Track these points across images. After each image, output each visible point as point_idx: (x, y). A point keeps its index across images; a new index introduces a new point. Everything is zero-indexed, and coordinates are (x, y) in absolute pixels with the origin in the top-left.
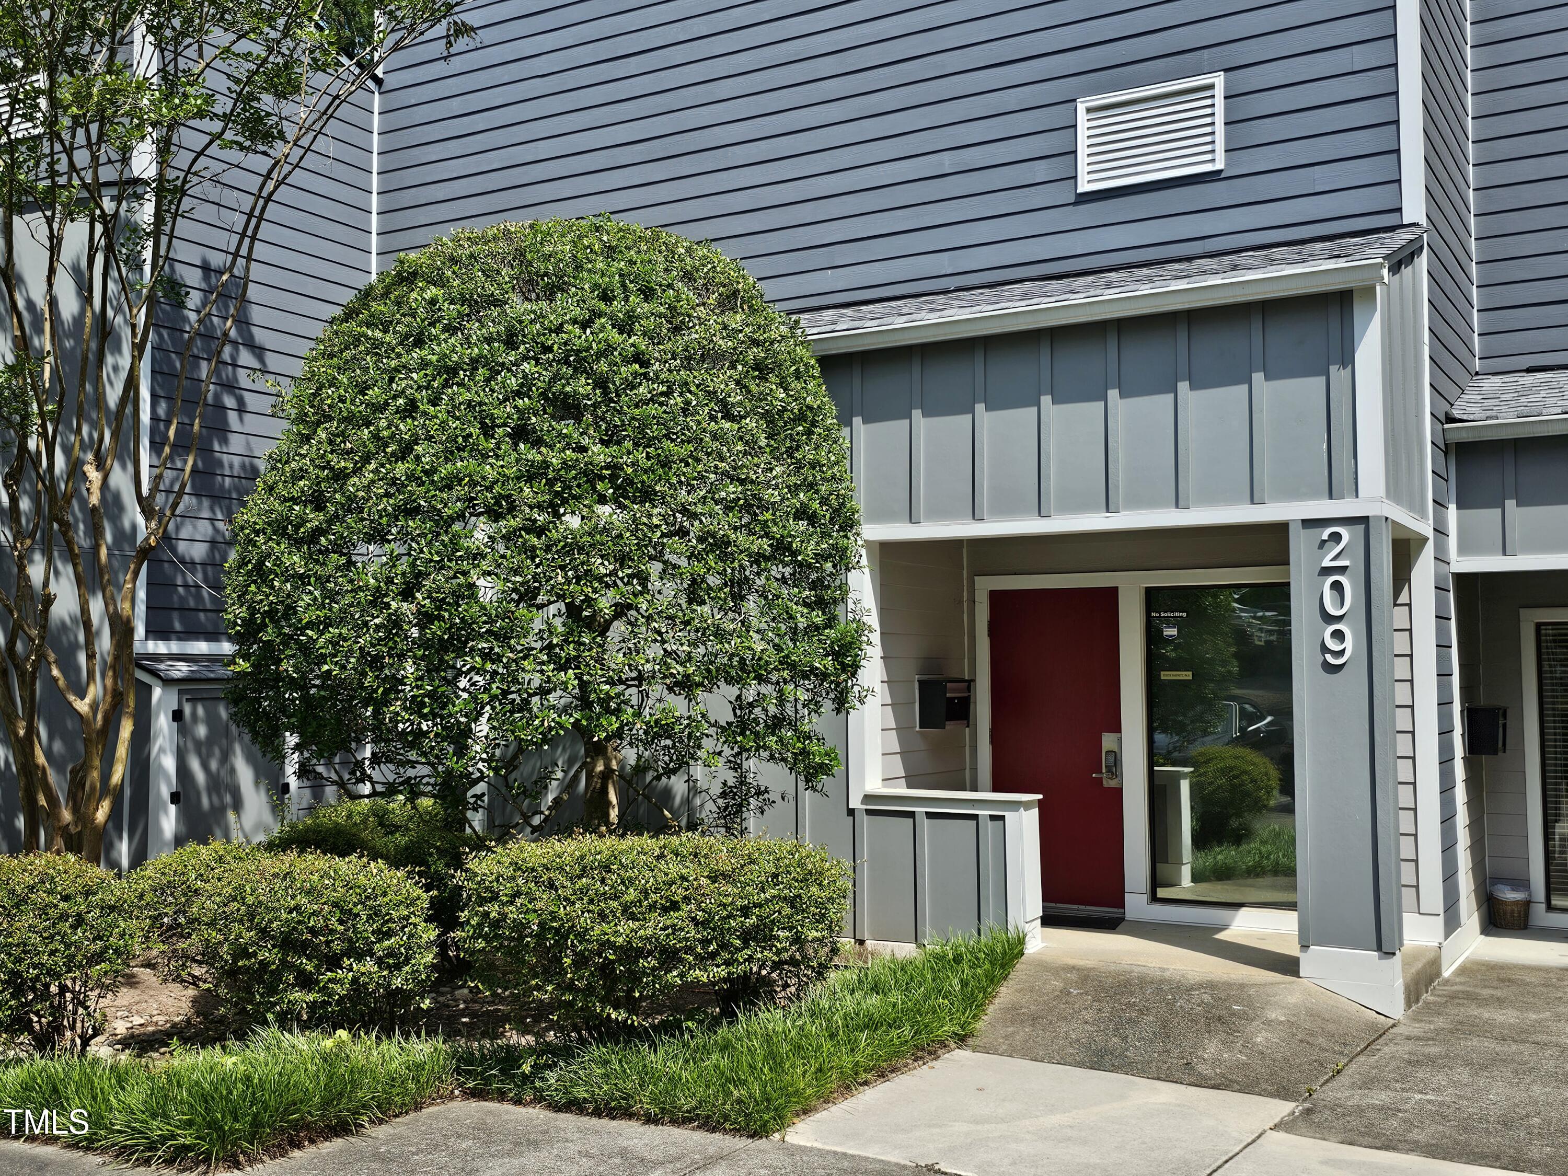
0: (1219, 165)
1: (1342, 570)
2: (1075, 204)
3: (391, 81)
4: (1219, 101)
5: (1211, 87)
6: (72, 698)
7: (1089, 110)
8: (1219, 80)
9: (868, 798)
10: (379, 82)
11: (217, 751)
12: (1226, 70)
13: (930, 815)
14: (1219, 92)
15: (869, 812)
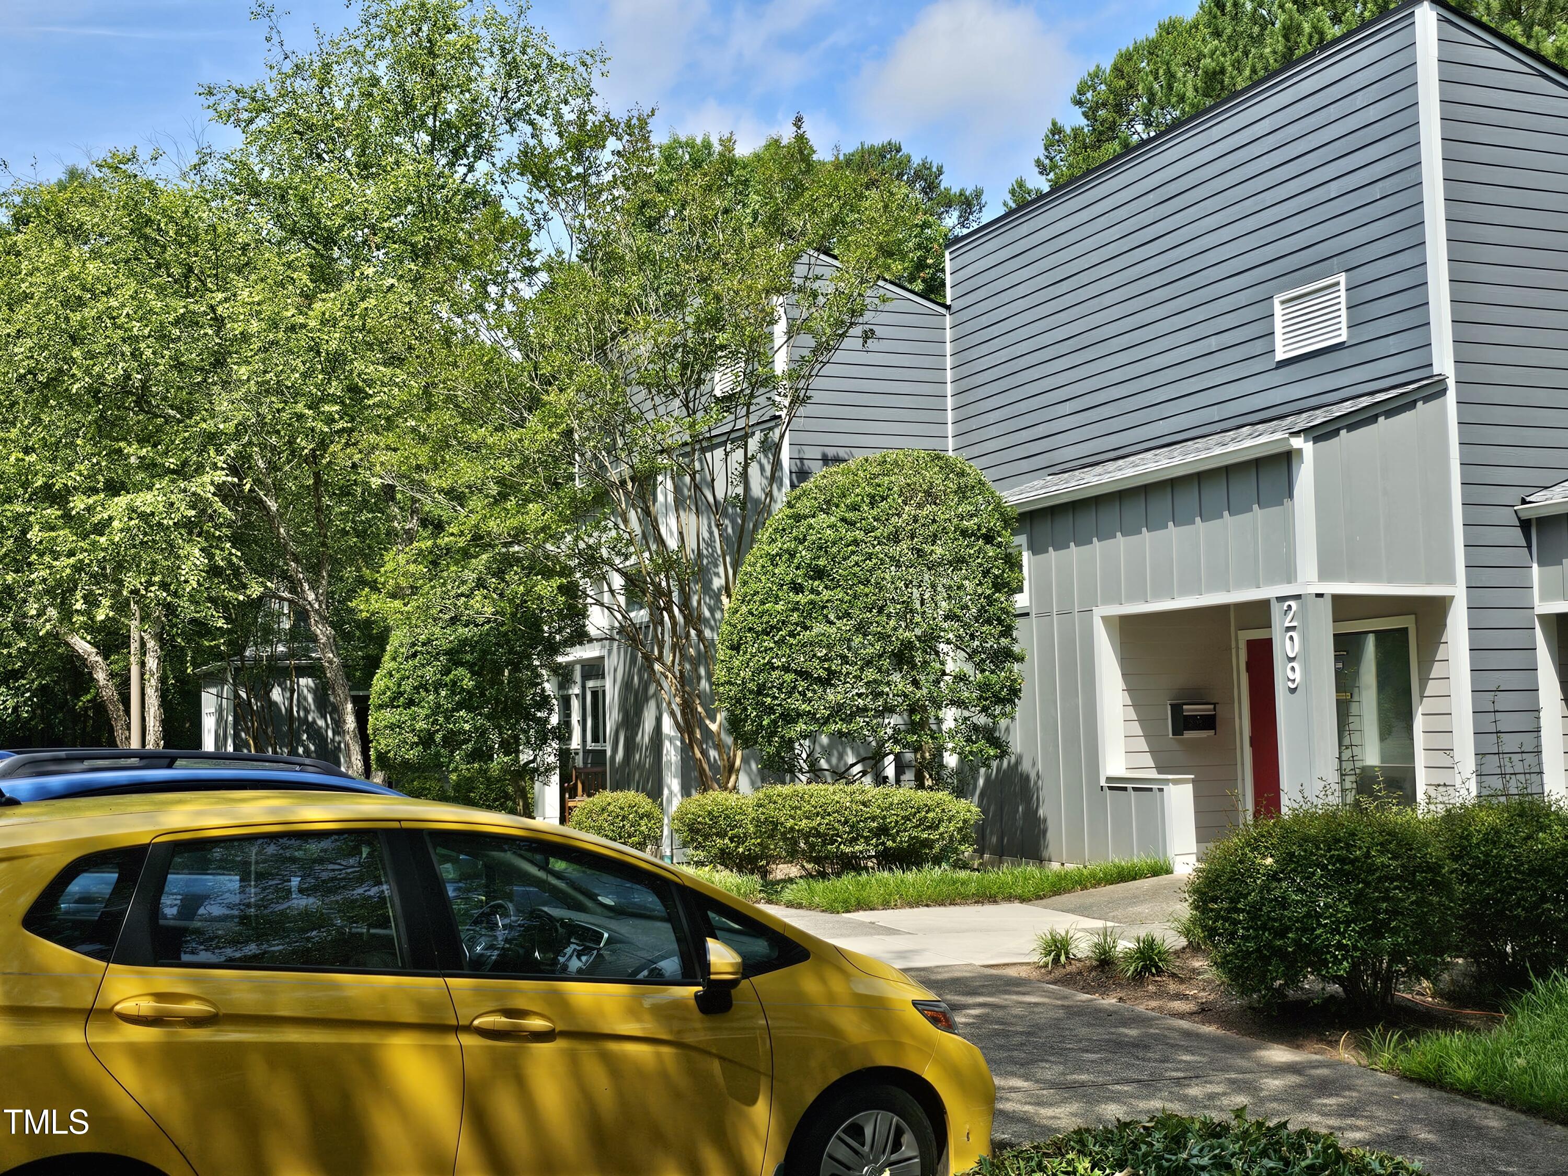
0: (1343, 338)
1: (1293, 628)
2: (1276, 368)
3: (956, 306)
4: (1343, 293)
5: (1338, 284)
6: (708, 722)
7: (1283, 302)
8: (1342, 278)
9: (1109, 779)
10: (948, 308)
11: (835, 753)
12: (1346, 271)
13: (1135, 789)
14: (1343, 287)
15: (1110, 788)
